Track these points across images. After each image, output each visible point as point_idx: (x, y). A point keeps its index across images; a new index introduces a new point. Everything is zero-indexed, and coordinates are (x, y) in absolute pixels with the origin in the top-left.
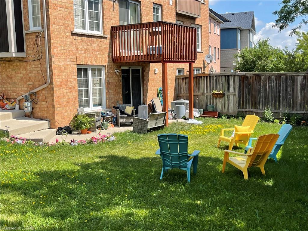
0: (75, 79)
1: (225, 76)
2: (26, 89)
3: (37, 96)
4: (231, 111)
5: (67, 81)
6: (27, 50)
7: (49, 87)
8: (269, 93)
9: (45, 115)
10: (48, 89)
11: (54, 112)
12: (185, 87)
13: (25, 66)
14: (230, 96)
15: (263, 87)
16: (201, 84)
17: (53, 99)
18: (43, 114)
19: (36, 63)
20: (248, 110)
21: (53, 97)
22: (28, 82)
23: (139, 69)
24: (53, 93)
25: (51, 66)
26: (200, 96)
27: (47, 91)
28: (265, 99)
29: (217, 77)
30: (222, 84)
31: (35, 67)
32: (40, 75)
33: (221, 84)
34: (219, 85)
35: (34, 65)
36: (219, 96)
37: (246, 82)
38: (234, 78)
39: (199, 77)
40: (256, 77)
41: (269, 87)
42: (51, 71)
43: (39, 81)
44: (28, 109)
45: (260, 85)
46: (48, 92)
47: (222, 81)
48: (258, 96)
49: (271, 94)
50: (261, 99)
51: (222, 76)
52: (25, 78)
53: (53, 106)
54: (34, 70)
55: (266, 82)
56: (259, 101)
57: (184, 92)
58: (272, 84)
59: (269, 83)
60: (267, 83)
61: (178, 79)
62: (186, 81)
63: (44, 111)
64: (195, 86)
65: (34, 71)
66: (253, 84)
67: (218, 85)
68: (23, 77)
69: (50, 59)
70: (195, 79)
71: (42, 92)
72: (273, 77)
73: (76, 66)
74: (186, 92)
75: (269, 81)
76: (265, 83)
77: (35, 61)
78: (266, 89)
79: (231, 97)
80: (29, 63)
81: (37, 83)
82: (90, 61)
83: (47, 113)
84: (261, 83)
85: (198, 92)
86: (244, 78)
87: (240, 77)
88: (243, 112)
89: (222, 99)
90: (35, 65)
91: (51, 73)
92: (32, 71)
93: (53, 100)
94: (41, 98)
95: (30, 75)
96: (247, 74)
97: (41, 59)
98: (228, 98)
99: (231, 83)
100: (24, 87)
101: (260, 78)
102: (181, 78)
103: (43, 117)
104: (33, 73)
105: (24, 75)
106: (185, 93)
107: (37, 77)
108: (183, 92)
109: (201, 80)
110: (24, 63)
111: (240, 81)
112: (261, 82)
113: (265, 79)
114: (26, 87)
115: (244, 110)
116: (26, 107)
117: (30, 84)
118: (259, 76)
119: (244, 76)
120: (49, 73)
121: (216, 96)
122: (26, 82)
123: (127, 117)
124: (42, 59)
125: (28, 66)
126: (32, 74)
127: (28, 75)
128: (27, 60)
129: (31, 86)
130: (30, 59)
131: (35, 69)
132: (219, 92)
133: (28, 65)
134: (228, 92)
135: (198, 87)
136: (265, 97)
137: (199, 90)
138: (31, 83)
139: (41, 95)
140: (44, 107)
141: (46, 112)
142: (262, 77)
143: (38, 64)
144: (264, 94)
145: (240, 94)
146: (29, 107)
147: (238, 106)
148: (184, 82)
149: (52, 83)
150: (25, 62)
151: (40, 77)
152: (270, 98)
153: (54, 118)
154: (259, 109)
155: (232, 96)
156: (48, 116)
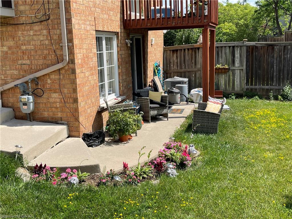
0: (95, 53)
1: (230, 47)
2: (16, 72)
3: (40, 83)
4: (237, 88)
5: (87, 57)
6: (16, 5)
7: (67, 68)
8: (284, 66)
9: (58, 114)
10: (63, 72)
11: (76, 110)
12: (176, 61)
13: (14, 32)
14: (236, 70)
15: (277, 59)
16: (199, 58)
17: (75, 88)
18: (54, 114)
19: (36, 27)
20: (259, 87)
21: (74, 85)
22: (21, 60)
23: (140, 38)
24: (74, 78)
25: (70, 32)
26: (196, 72)
27: (61, 75)
28: (279, 73)
29: (219, 49)
30: (226, 56)
31: (34, 35)
32: (46, 47)
33: (224, 56)
34: (222, 58)
35: (33, 30)
36: (223, 71)
37: (256, 53)
38: (241, 49)
39: (196, 48)
40: (268, 48)
41: (284, 59)
42: (70, 40)
43: (45, 58)
44: (29, 108)
45: (273, 57)
46: (64, 77)
47: (225, 53)
48: (271, 69)
49: (287, 68)
50: (275, 74)
51: (225, 47)
52: (13, 53)
53: (76, 101)
54: (33, 40)
55: (280, 53)
56: (272, 76)
57: (175, 67)
58: (289, 56)
59: (284, 55)
60: (282, 54)
61: (166, 52)
62: (177, 54)
63: (57, 108)
64: (190, 59)
65: (34, 42)
66: (264, 56)
67: (220, 58)
68: (9, 52)
69: (69, 21)
70: (190, 51)
71: (51, 77)
72: (289, 47)
73: (94, 32)
74: (177, 67)
75: (284, 52)
76: (279, 55)
77: (35, 24)
78: (280, 61)
79: (237, 73)
80: (22, 27)
81: (41, 62)
82: (106, 26)
83: (62, 111)
84: (274, 55)
85: (193, 68)
86: (253, 49)
87: (248, 48)
88: (252, 89)
89: (225, 75)
90: (36, 31)
91: (70, 44)
92: (27, 41)
93: (75, 90)
94: (48, 86)
95: (24, 48)
96: (257, 43)
97: (48, 19)
98: (233, 73)
99: (237, 55)
100: (11, 69)
101: (273, 48)
102: (170, 50)
103: (52, 118)
104: (30, 45)
105: (10, 48)
106: (176, 69)
107: (39, 52)
108: (173, 67)
109: (198, 52)
110: (10, 28)
111: (248, 53)
112: (274, 53)
113: (279, 49)
114: (16, 69)
115: (253, 87)
116: (25, 104)
117: (24, 63)
118: (272, 46)
119: (253, 46)
120: (66, 45)
121: (220, 71)
122: (14, 61)
123: (159, 108)
124: (50, 21)
125: (20, 33)
126: (27, 46)
127: (20, 49)
128: (16, 23)
129: (26, 67)
130: (23, 20)
131: (35, 38)
132: (224, 67)
133: (18, 31)
134: (233, 66)
135: (193, 61)
136: (280, 71)
137: (195, 65)
138: (28, 62)
139: (49, 81)
140: (55, 102)
141: (59, 110)
142: (275, 47)
143: (42, 29)
144: (278, 67)
145: (248, 68)
146: (32, 104)
147: (246, 83)
148: (175, 55)
149: (72, 61)
150: (14, 26)
151: (46, 52)
152: (286, 72)
153: (77, 119)
154: (272, 85)
155: (239, 71)
156: (65, 116)
